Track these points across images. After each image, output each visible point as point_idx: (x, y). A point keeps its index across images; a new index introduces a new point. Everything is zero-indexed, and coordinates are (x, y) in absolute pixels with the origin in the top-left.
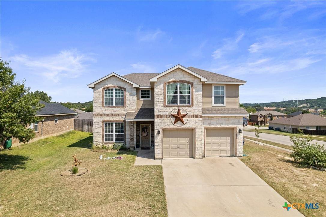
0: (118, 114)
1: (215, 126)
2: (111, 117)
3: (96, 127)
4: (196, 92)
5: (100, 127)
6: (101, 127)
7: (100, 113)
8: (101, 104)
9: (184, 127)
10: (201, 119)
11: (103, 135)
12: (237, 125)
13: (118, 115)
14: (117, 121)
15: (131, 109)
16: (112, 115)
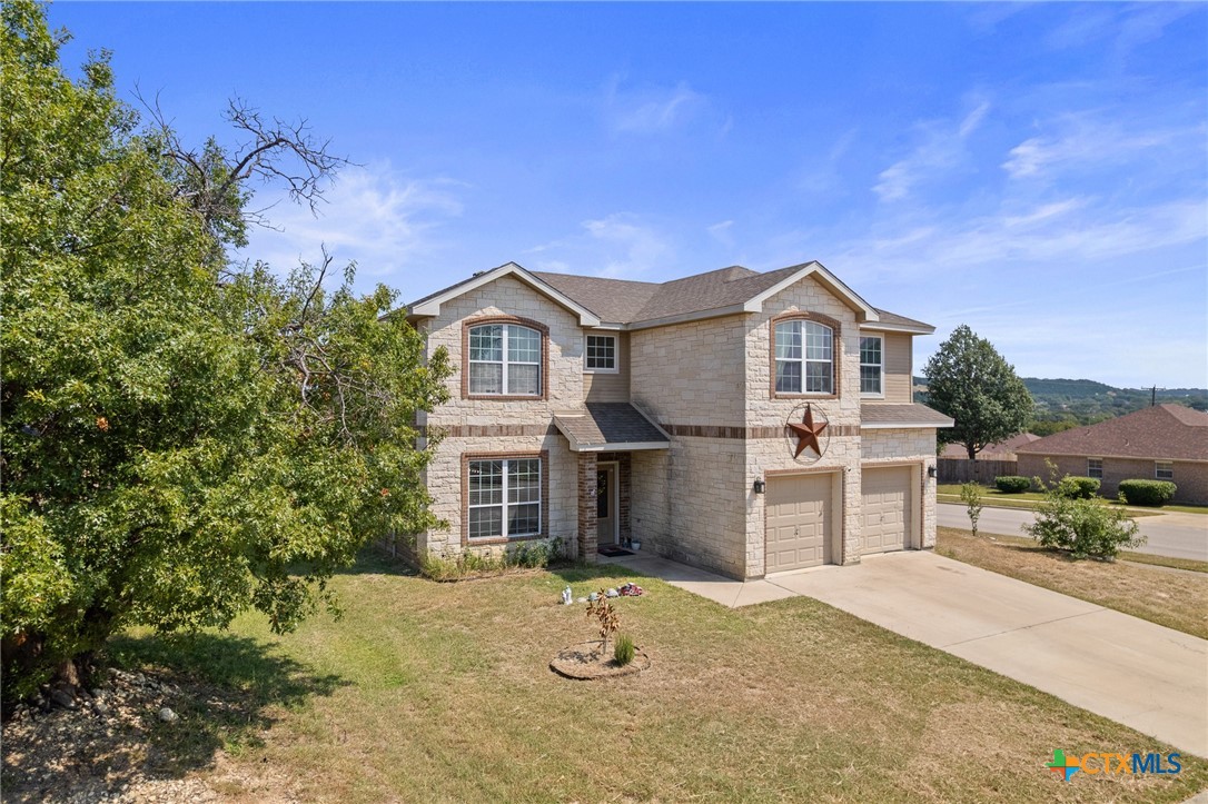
0: (522, 427)
1: (880, 460)
2: (495, 438)
3: (439, 482)
4: (846, 353)
5: (452, 480)
6: (459, 480)
7: (456, 423)
8: (459, 386)
9: (817, 465)
10: (858, 439)
11: (463, 512)
12: (926, 456)
13: (521, 430)
14: (517, 454)
15: (565, 408)
16: (501, 430)
